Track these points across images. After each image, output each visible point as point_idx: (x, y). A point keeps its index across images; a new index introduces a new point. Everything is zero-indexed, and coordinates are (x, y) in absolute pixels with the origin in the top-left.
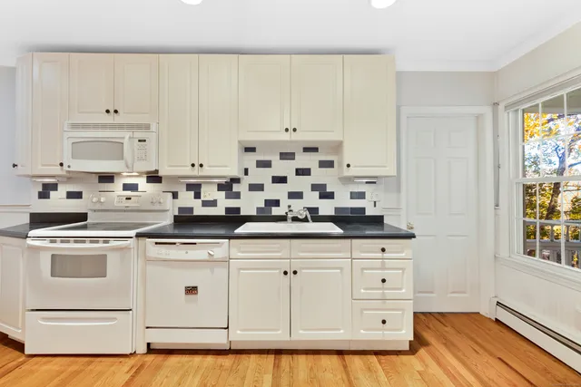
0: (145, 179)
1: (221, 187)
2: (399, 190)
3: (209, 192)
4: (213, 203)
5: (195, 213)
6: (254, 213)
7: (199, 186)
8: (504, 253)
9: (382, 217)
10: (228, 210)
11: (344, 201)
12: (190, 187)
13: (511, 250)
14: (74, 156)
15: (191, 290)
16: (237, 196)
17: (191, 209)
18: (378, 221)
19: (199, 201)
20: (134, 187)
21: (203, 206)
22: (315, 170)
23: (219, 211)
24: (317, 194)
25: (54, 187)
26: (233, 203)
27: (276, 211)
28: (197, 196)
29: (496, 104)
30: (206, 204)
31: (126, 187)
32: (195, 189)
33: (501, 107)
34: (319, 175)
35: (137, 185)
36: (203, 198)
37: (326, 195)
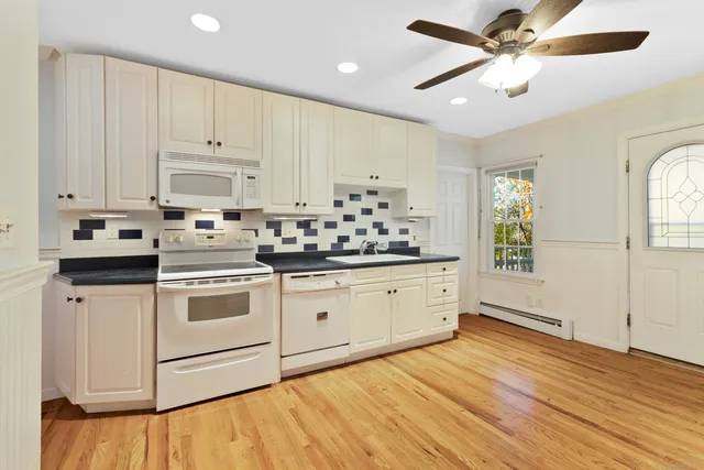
0: (222, 216)
1: (300, 225)
2: (429, 227)
3: (290, 230)
4: (293, 241)
5: (276, 251)
6: (329, 249)
7: (279, 223)
8: (484, 269)
9: (419, 248)
10: (306, 246)
11: (395, 236)
12: (269, 225)
13: (488, 267)
14: (174, 190)
15: (322, 316)
16: (315, 233)
17: (272, 247)
18: (416, 251)
19: (279, 239)
20: (209, 225)
21: (283, 243)
22: (376, 210)
23: (298, 248)
24: (377, 230)
25: (100, 224)
26: (310, 240)
27: (346, 246)
28: (278, 233)
29: (479, 168)
30: (286, 241)
31: (199, 225)
32: (275, 226)
33: (483, 171)
34: (379, 215)
35: (212, 222)
36: (283, 236)
37: (383, 232)
